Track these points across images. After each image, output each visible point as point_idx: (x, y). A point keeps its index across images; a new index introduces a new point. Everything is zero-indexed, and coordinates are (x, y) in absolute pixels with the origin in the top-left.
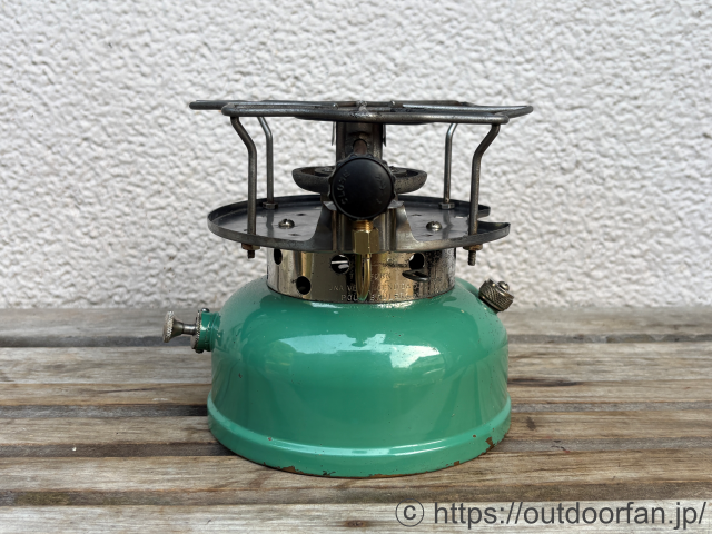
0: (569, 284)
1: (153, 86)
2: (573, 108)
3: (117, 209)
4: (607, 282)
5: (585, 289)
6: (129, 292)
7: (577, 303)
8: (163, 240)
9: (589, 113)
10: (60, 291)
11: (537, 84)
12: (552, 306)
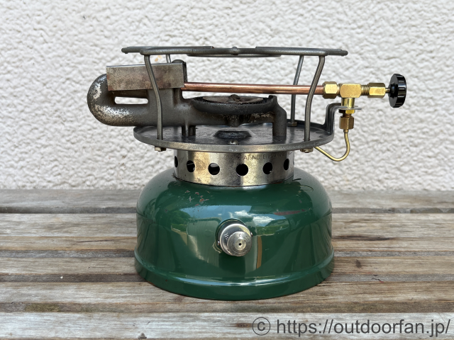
0: (386, 175)
1: (112, 44)
2: (389, 58)
3: (88, 125)
4: (411, 174)
5: (397, 179)
6: (96, 179)
7: (391, 188)
8: (118, 145)
9: (400, 61)
10: (51, 178)
11: (365, 43)
12: (375, 190)
